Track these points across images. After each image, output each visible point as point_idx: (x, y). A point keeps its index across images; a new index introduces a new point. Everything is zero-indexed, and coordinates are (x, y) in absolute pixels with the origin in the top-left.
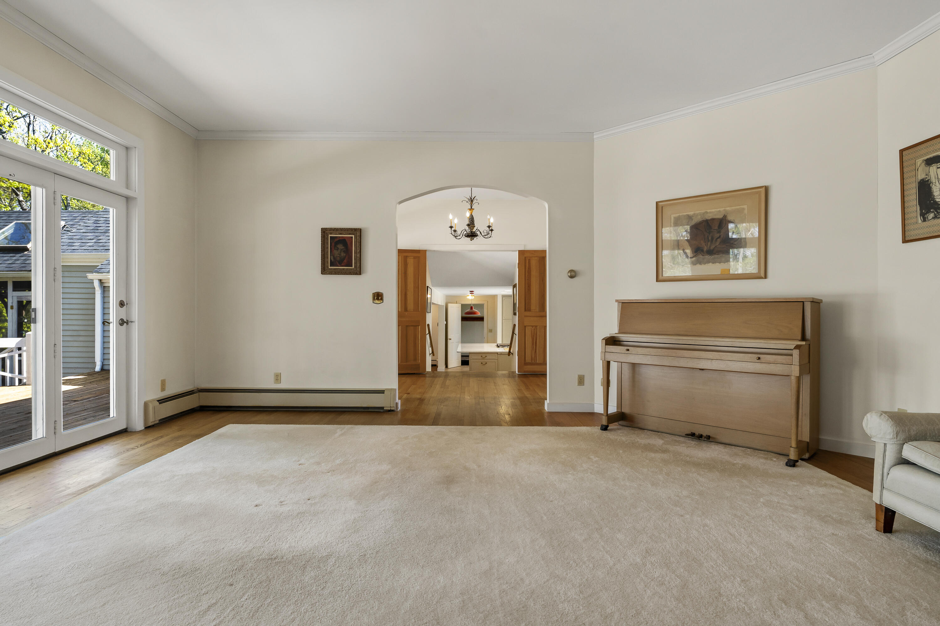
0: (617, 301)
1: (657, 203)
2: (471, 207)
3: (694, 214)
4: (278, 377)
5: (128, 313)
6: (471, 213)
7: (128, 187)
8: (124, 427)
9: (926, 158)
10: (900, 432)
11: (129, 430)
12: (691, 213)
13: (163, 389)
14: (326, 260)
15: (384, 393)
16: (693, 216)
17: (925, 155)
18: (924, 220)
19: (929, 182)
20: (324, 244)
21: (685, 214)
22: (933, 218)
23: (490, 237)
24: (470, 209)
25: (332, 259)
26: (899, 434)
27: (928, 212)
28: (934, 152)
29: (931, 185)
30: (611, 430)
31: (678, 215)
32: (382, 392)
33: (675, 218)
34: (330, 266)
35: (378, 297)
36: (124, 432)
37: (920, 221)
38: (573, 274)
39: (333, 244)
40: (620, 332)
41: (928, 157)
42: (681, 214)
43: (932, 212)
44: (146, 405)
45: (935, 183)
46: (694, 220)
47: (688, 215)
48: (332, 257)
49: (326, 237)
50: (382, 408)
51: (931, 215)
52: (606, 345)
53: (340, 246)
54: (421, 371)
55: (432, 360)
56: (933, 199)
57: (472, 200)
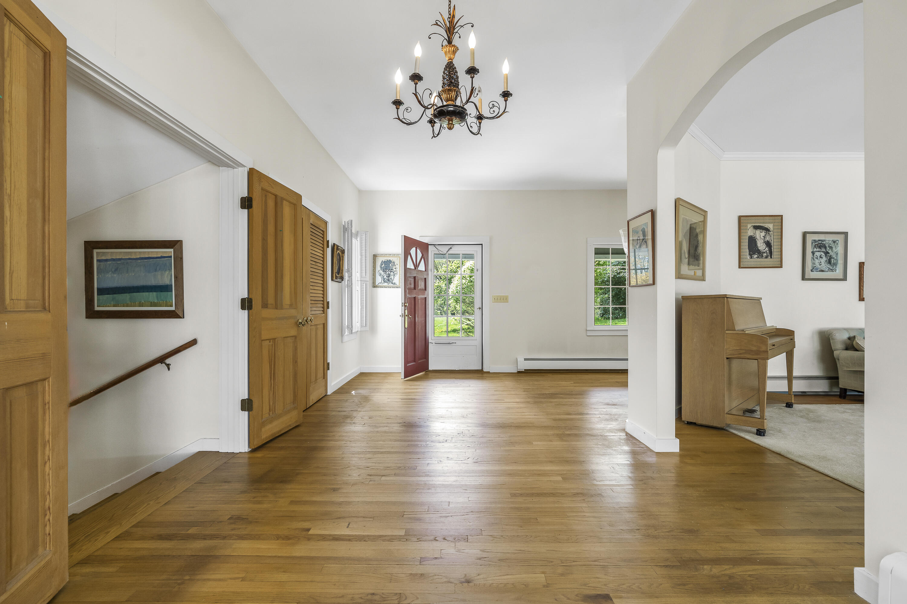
9: (754, 225)
17: (755, 223)
18: (751, 258)
19: (755, 238)
22: (757, 257)
27: (754, 254)
28: (760, 223)
29: (756, 240)
37: (748, 258)
41: (755, 225)
43: (756, 254)
45: (759, 239)
51: (756, 256)
56: (757, 248)
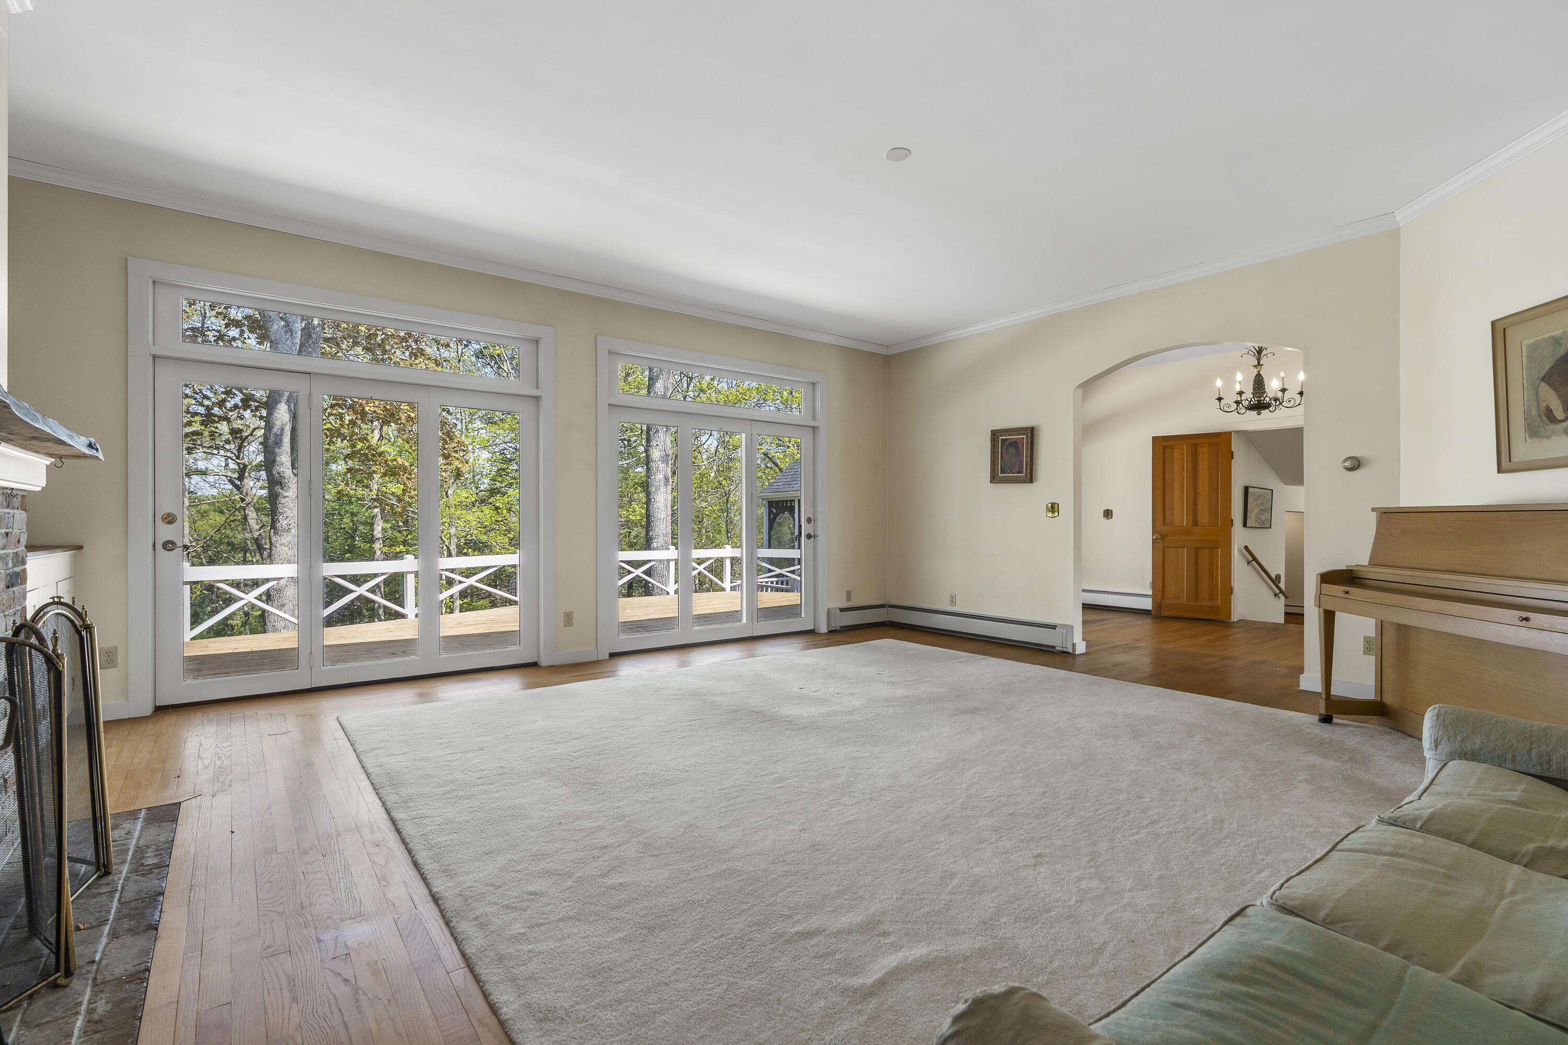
0: (1373, 510)
1: (1493, 323)
2: (1259, 363)
3: (1564, 333)
4: (953, 600)
5: (815, 528)
6: (1259, 371)
7: (814, 419)
8: (812, 628)
10: (1444, 741)
11: (816, 631)
12: (1558, 333)
13: (849, 599)
14: (996, 467)
15: (1055, 629)
16: (1562, 338)
20: (994, 448)
21: (1547, 336)
23: (1299, 404)
24: (1255, 366)
25: (1003, 465)
26: (1442, 743)
30: (1337, 724)
31: (1533, 340)
32: (1054, 627)
33: (1528, 346)
34: (1001, 473)
35: (1053, 508)
36: (811, 632)
38: (1355, 464)
39: (1004, 448)
40: (1372, 563)
42: (1539, 338)
44: (829, 611)
46: (1563, 346)
47: (1552, 337)
48: (1003, 463)
49: (997, 440)
50: (1054, 647)
52: (1321, 583)
53: (1012, 450)
54: (1221, 617)
55: (1285, 605)
57: (1260, 351)
